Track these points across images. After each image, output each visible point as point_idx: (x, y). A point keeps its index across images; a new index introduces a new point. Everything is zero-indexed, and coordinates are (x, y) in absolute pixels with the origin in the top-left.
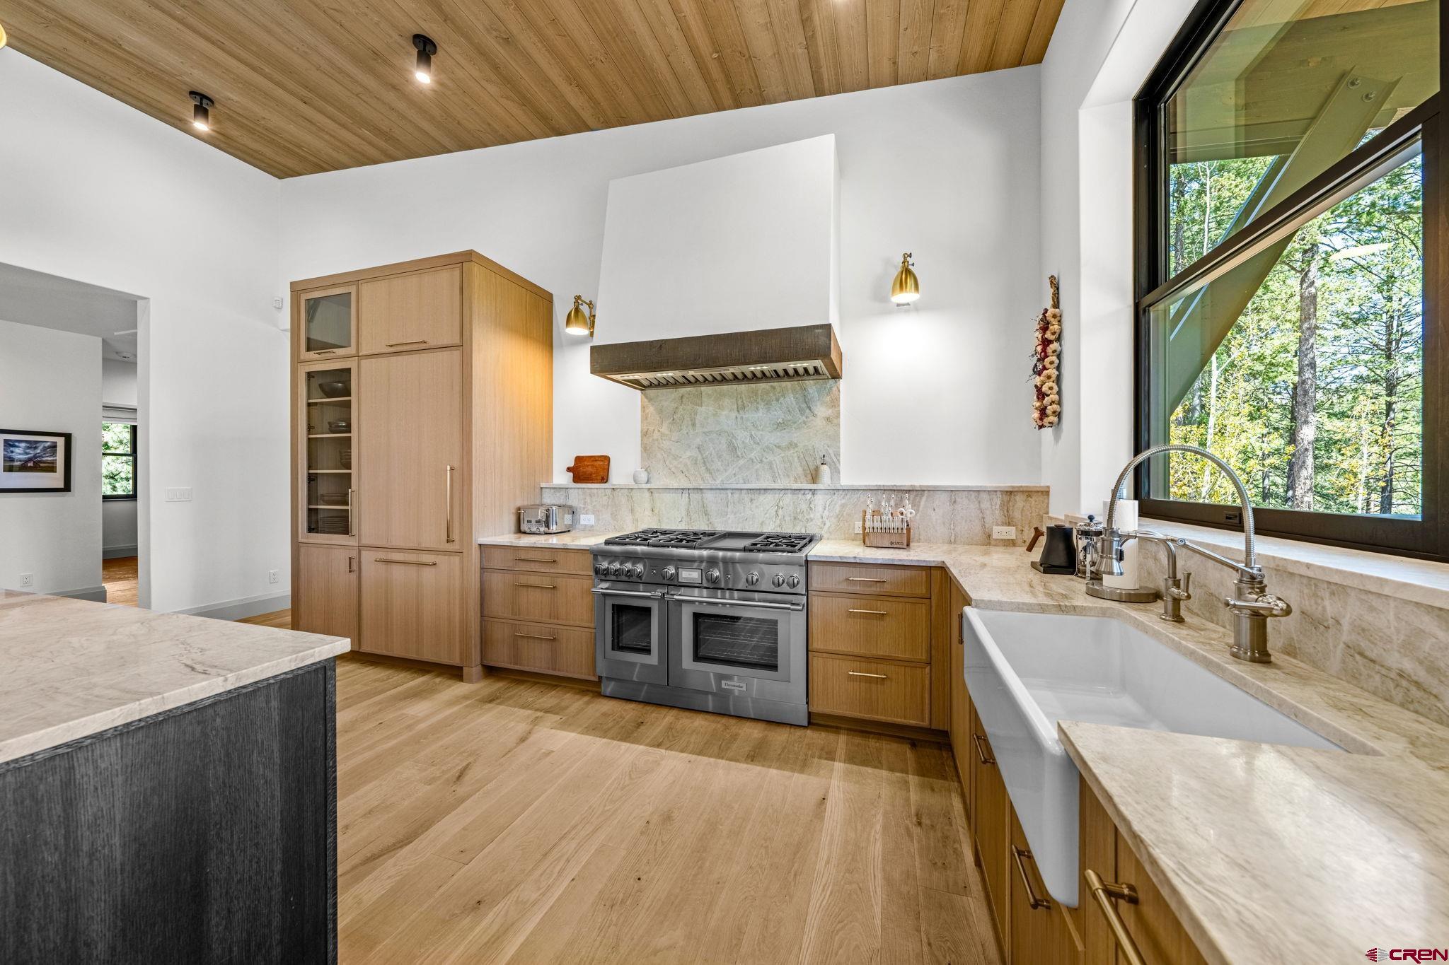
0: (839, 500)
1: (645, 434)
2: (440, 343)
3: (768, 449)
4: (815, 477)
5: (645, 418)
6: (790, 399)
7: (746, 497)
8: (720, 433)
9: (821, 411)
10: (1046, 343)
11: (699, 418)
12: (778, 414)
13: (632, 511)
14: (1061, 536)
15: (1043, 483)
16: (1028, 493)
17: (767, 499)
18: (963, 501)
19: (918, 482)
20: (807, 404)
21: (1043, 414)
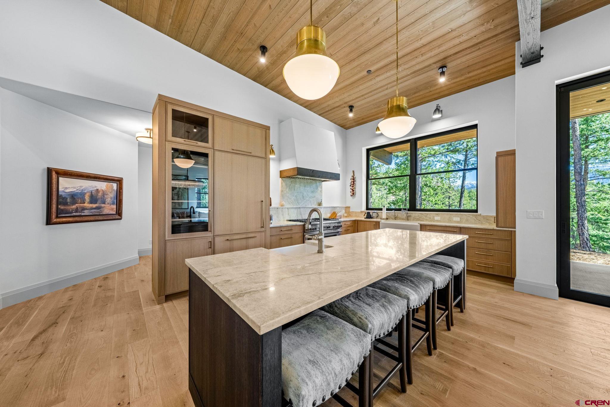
1: (282, 191)
2: (257, 154)
3: (310, 197)
4: (320, 204)
5: (282, 186)
6: (314, 186)
8: (300, 192)
10: (353, 182)
11: (296, 188)
12: (312, 189)
15: (348, 205)
16: (348, 207)
18: (342, 209)
20: (317, 187)
21: (353, 194)
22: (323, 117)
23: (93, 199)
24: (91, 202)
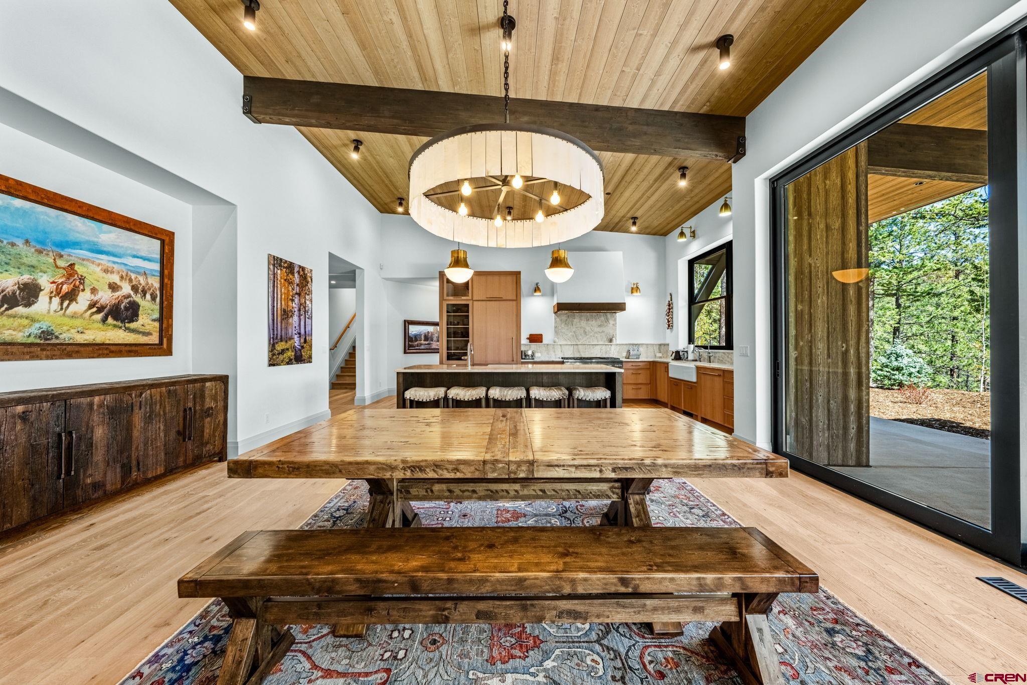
0: (618, 347)
1: (556, 327)
2: (508, 298)
3: (596, 333)
4: (611, 341)
5: (556, 322)
6: (603, 318)
7: (591, 347)
8: (581, 328)
9: (611, 322)
10: (669, 309)
11: (574, 323)
12: (599, 322)
13: (554, 352)
14: (677, 353)
15: (667, 342)
16: (664, 345)
17: (598, 347)
18: (649, 347)
19: (639, 342)
20: (607, 320)
21: (670, 326)
22: (617, 231)
23: (427, 338)
24: (425, 340)
